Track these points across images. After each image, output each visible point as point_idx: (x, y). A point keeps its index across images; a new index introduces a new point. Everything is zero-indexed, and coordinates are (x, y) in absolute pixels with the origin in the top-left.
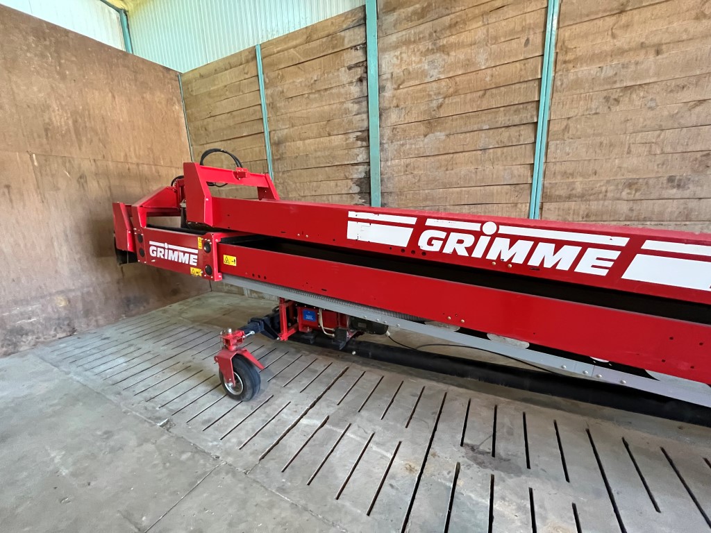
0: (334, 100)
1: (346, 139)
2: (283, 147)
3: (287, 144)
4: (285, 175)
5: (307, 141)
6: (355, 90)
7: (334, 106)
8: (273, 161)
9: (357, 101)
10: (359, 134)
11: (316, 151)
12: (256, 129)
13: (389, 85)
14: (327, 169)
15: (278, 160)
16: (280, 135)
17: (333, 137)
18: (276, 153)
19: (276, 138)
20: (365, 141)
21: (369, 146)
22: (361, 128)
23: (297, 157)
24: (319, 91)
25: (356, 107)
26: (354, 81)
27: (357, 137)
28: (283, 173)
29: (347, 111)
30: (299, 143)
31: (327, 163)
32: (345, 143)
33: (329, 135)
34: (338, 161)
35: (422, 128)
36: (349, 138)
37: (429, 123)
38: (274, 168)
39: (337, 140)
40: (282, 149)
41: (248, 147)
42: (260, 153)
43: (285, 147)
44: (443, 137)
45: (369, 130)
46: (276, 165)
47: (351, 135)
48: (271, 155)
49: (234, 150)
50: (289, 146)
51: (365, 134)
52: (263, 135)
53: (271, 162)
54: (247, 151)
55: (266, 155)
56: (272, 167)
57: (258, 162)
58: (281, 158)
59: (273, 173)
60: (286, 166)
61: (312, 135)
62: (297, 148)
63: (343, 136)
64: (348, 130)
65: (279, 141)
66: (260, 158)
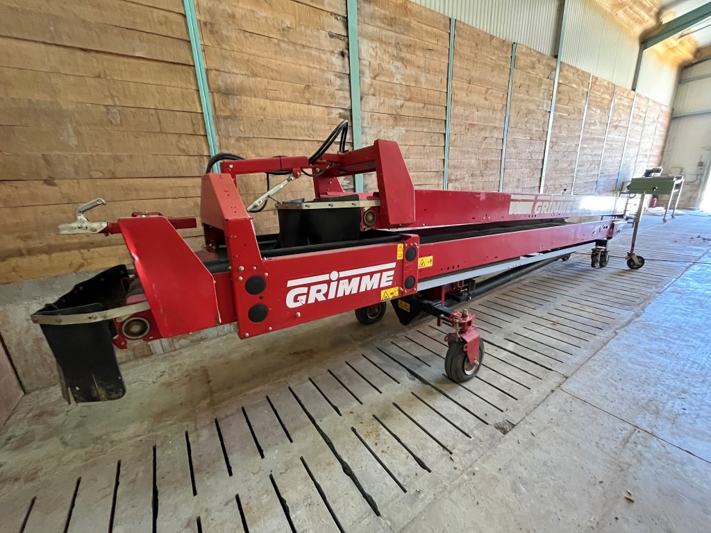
0: (314, 63)
1: (329, 114)
2: (236, 101)
3: (244, 98)
4: (242, 144)
5: (277, 103)
6: (337, 61)
7: (314, 71)
8: (217, 118)
9: (339, 75)
10: (342, 111)
11: (291, 118)
12: (183, 56)
13: (367, 72)
14: (306, 143)
15: (226, 118)
16: (229, 81)
17: (313, 107)
18: (222, 107)
19: (220, 83)
21: (352, 127)
22: (345, 105)
23: (262, 120)
24: (294, 44)
25: (338, 82)
26: (336, 52)
27: (340, 114)
28: (238, 139)
29: (330, 83)
30: (262, 102)
31: (306, 135)
32: (327, 117)
33: (309, 103)
34: (320, 136)
35: (391, 121)
36: (331, 113)
37: (396, 118)
38: (218, 130)
39: (317, 111)
40: (235, 103)
41: (150, 81)
42: (183, 99)
43: (240, 102)
44: (404, 132)
45: (351, 110)
46: (222, 126)
47: (333, 110)
48: (210, 108)
49: (102, 75)
50: (247, 102)
51: (348, 113)
52: (190, 70)
53: (211, 118)
54: (147, 88)
55: (201, 106)
56: (213, 127)
57: (178, 113)
58: (233, 117)
59: (217, 137)
60: (242, 129)
61: (285, 97)
62: (261, 108)
63: (325, 109)
64: (331, 104)
65: (227, 90)
66: (187, 108)
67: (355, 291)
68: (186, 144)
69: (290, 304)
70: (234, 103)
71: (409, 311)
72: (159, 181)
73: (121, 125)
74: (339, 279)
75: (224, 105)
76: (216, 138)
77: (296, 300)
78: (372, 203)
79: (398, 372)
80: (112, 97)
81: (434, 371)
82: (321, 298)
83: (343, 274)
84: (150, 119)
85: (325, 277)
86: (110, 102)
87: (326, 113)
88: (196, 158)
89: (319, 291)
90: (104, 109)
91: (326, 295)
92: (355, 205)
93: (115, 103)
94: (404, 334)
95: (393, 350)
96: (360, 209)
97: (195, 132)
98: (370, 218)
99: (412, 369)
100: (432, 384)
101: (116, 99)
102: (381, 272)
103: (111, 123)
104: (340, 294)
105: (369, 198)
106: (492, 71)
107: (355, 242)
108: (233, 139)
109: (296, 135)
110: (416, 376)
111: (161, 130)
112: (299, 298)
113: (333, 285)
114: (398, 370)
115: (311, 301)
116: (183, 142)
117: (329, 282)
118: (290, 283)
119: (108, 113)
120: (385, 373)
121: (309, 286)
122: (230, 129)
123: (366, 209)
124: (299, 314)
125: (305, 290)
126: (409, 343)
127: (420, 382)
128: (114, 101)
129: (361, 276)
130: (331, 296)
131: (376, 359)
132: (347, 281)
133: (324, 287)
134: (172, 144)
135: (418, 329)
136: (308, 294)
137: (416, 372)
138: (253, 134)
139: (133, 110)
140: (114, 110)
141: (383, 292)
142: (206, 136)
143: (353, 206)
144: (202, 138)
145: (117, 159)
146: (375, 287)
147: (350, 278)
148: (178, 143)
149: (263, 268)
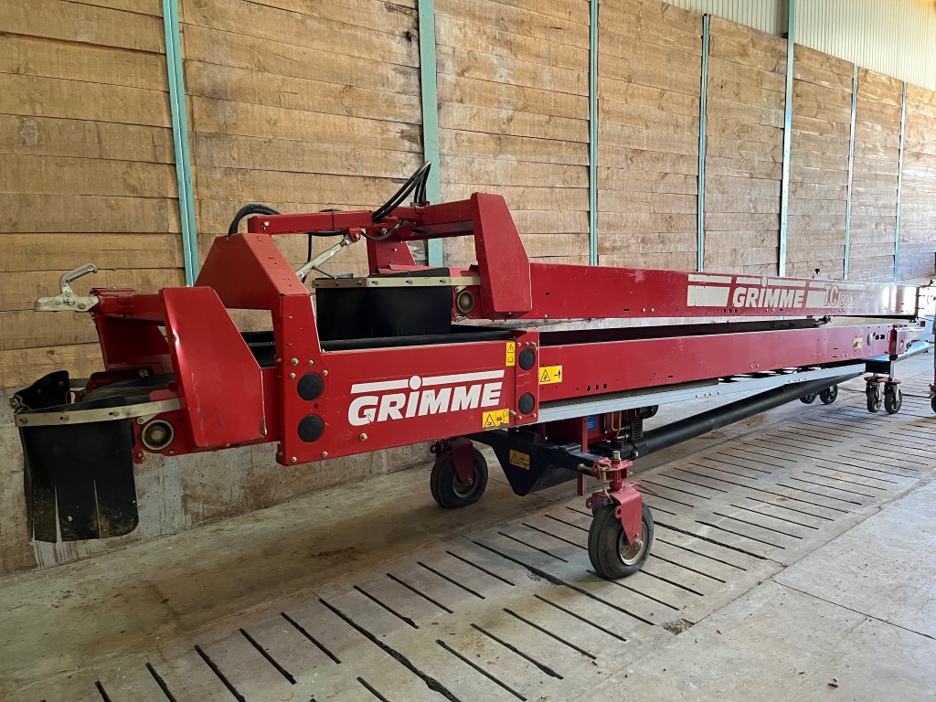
0: (360, 51)
1: (383, 132)
2: (228, 109)
3: (242, 105)
4: (233, 180)
5: (296, 113)
6: (399, 48)
7: (361, 63)
8: (195, 137)
9: (402, 70)
10: (405, 127)
11: (319, 139)
12: (149, 38)
13: (449, 64)
14: (343, 179)
15: (210, 136)
16: (219, 78)
17: (356, 120)
18: (205, 119)
19: (205, 81)
20: (416, 143)
21: (423, 153)
22: (410, 117)
23: (270, 142)
24: (329, 20)
25: (400, 80)
26: (397, 33)
27: (402, 132)
28: (228, 172)
29: (385, 82)
30: (272, 112)
31: (343, 167)
32: (379, 137)
33: (350, 114)
34: (367, 169)
35: (492, 145)
36: (388, 130)
37: (499, 139)
38: (195, 157)
39: (364, 128)
40: (227, 114)
41: (93, 78)
42: (142, 106)
43: (235, 111)
44: (515, 163)
45: (422, 126)
46: (203, 150)
47: (391, 126)
48: (185, 119)
49: (22, 71)
50: (248, 111)
51: (416, 131)
52: (158, 61)
53: (185, 136)
54: (87, 88)
55: (171, 116)
56: (187, 152)
57: (130, 128)
58: (220, 135)
59: (193, 167)
60: (236, 157)
61: (311, 104)
62: (269, 122)
63: (377, 124)
64: (387, 116)
65: (214, 91)
66: (148, 120)
67: (444, 410)
68: (139, 178)
69: (354, 419)
70: (225, 112)
71: (528, 468)
72: (86, 238)
73: (39, 146)
74: (422, 389)
75: (209, 116)
76: (191, 169)
77: (361, 415)
78: (469, 281)
79: (511, 571)
80: (32, 101)
81: (572, 567)
82: (396, 415)
83: (428, 381)
84: (85, 136)
85: (402, 384)
86: (27, 110)
87: (379, 130)
88: (155, 201)
89: (393, 404)
90: (17, 122)
91: (403, 411)
92: (444, 282)
93: (35, 113)
94: (521, 520)
95: (503, 543)
96: (452, 288)
97: (156, 157)
98: (466, 302)
99: (535, 567)
100: (569, 583)
101: (38, 106)
102: (483, 382)
103: (24, 142)
104: (423, 412)
105: (464, 273)
106: (669, 61)
107: (444, 337)
108: (218, 171)
109: (326, 166)
110: (542, 575)
111: (101, 154)
112: (366, 412)
113: (414, 396)
114: (512, 568)
115: (382, 418)
116: (135, 175)
117: (407, 391)
118: (356, 389)
119: (20, 129)
120: (489, 573)
121: (380, 394)
122: (215, 155)
123: (460, 289)
124: (365, 436)
125: (373, 400)
126: (530, 533)
127: (549, 583)
128: (34, 109)
129: (453, 386)
130: (410, 413)
131: (471, 556)
132: (433, 392)
133: (400, 398)
134: (116, 178)
135: (547, 513)
136: (378, 407)
137: (543, 569)
138: (254, 163)
139: (60, 122)
140: (32, 123)
141: (485, 415)
142: (175, 165)
143: (442, 284)
144: (166, 168)
145: (25, 201)
146: (474, 405)
147: (437, 388)
148: (126, 176)
149: (322, 362)
